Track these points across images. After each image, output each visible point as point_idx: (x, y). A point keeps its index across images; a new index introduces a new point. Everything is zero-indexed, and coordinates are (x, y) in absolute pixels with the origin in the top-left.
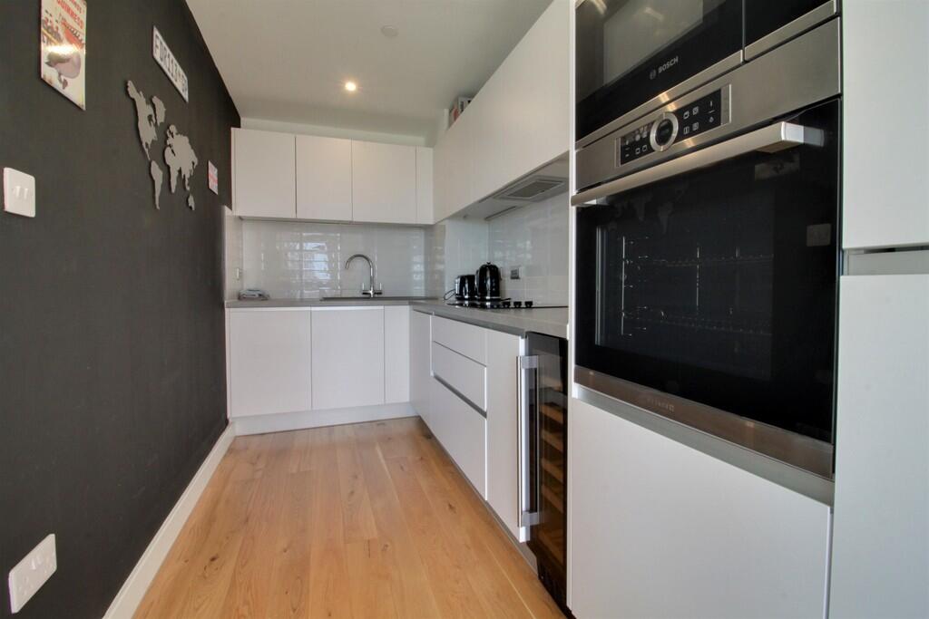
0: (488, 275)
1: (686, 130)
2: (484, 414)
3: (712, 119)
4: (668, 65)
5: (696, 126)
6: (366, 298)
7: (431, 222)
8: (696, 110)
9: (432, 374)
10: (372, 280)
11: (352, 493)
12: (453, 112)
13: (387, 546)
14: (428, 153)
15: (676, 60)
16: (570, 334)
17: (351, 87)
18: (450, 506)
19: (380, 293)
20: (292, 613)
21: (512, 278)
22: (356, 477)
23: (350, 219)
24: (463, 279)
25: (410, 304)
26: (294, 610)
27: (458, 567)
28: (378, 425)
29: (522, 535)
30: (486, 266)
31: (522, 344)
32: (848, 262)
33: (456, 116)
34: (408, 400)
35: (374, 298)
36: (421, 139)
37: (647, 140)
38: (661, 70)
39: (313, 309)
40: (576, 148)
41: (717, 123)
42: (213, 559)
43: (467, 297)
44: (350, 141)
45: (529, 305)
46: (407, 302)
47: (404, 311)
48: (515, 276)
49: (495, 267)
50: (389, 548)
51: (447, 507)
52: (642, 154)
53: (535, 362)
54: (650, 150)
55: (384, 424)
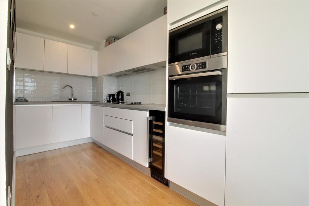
0: (120, 94)
1: (198, 68)
2: (132, 135)
3: (204, 67)
4: (194, 54)
5: (200, 67)
6: (70, 101)
7: (97, 76)
8: (200, 64)
9: (104, 126)
10: (72, 95)
11: (81, 167)
12: (108, 42)
13: (103, 179)
14: (96, 53)
15: (196, 53)
16: (166, 110)
17: (72, 26)
18: (117, 165)
19: (76, 100)
20: (81, 203)
21: (127, 95)
22: (80, 163)
23: (67, 73)
24: (110, 96)
25: (91, 103)
26: (81, 202)
27: (128, 179)
28: (78, 146)
29: (147, 165)
30: (119, 92)
31: (148, 114)
32: (228, 95)
33: (109, 43)
34: (89, 136)
35: (74, 101)
36: (92, 47)
37: (189, 68)
38: (192, 54)
39: (53, 105)
40: (168, 66)
41: (205, 68)
42: (38, 197)
43: (111, 101)
44: (67, 44)
45: (140, 103)
46: (90, 103)
47: (89, 106)
48: (128, 95)
49: (122, 92)
50: (104, 179)
51: (117, 166)
52: (187, 71)
53: (152, 118)
54: (189, 70)
55: (81, 146)
